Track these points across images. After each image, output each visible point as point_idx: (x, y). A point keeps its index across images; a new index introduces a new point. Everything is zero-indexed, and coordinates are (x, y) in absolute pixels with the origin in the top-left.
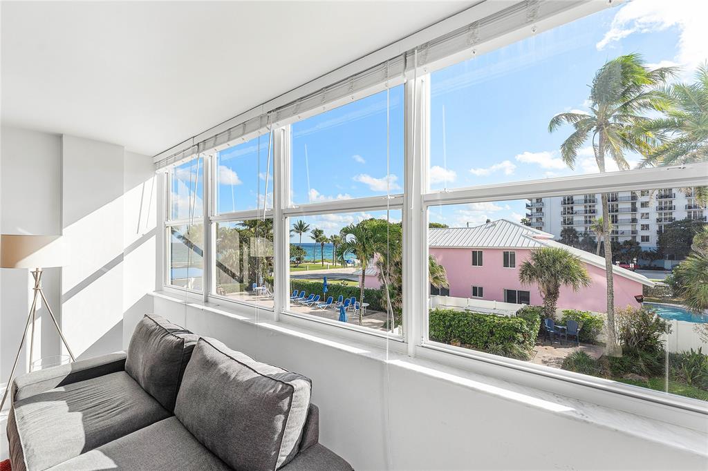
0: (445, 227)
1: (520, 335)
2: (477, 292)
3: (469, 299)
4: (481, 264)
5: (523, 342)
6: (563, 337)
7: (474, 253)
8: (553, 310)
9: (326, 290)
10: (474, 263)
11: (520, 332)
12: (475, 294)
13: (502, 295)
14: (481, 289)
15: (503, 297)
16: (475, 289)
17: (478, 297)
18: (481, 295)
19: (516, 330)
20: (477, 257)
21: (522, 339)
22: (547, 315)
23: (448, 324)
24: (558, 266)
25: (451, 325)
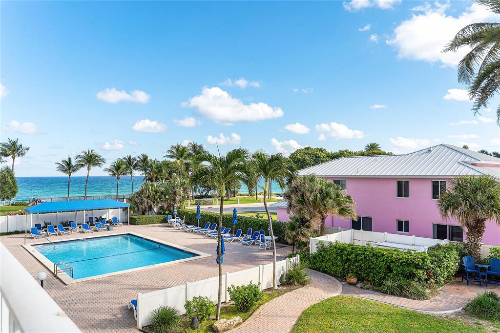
0: (390, 154)
1: (421, 272)
2: (403, 227)
3: (386, 233)
4: (406, 195)
5: (426, 280)
6: (483, 277)
7: (399, 183)
8: (477, 246)
9: (236, 222)
10: (400, 195)
11: (421, 268)
12: (400, 229)
13: (431, 230)
14: (407, 223)
15: (431, 232)
16: (400, 223)
17: (403, 232)
18: (407, 230)
19: (417, 266)
20: (402, 187)
21: (424, 276)
22: (468, 252)
23: (345, 258)
24: (480, 196)
25: (348, 260)
